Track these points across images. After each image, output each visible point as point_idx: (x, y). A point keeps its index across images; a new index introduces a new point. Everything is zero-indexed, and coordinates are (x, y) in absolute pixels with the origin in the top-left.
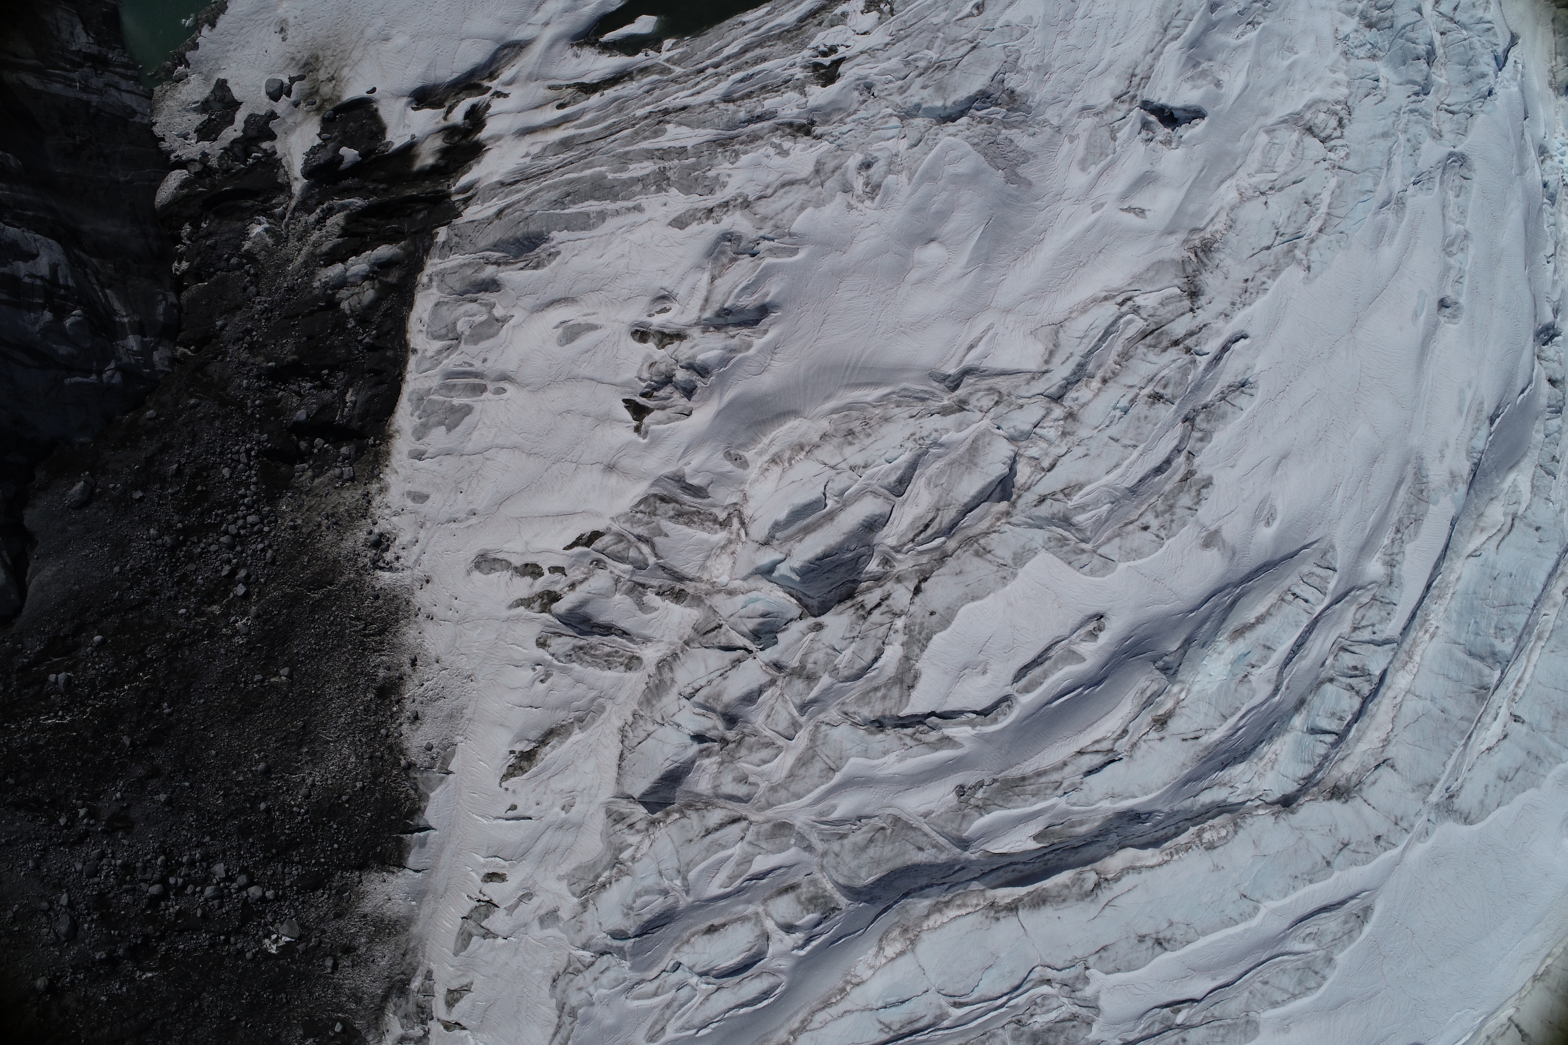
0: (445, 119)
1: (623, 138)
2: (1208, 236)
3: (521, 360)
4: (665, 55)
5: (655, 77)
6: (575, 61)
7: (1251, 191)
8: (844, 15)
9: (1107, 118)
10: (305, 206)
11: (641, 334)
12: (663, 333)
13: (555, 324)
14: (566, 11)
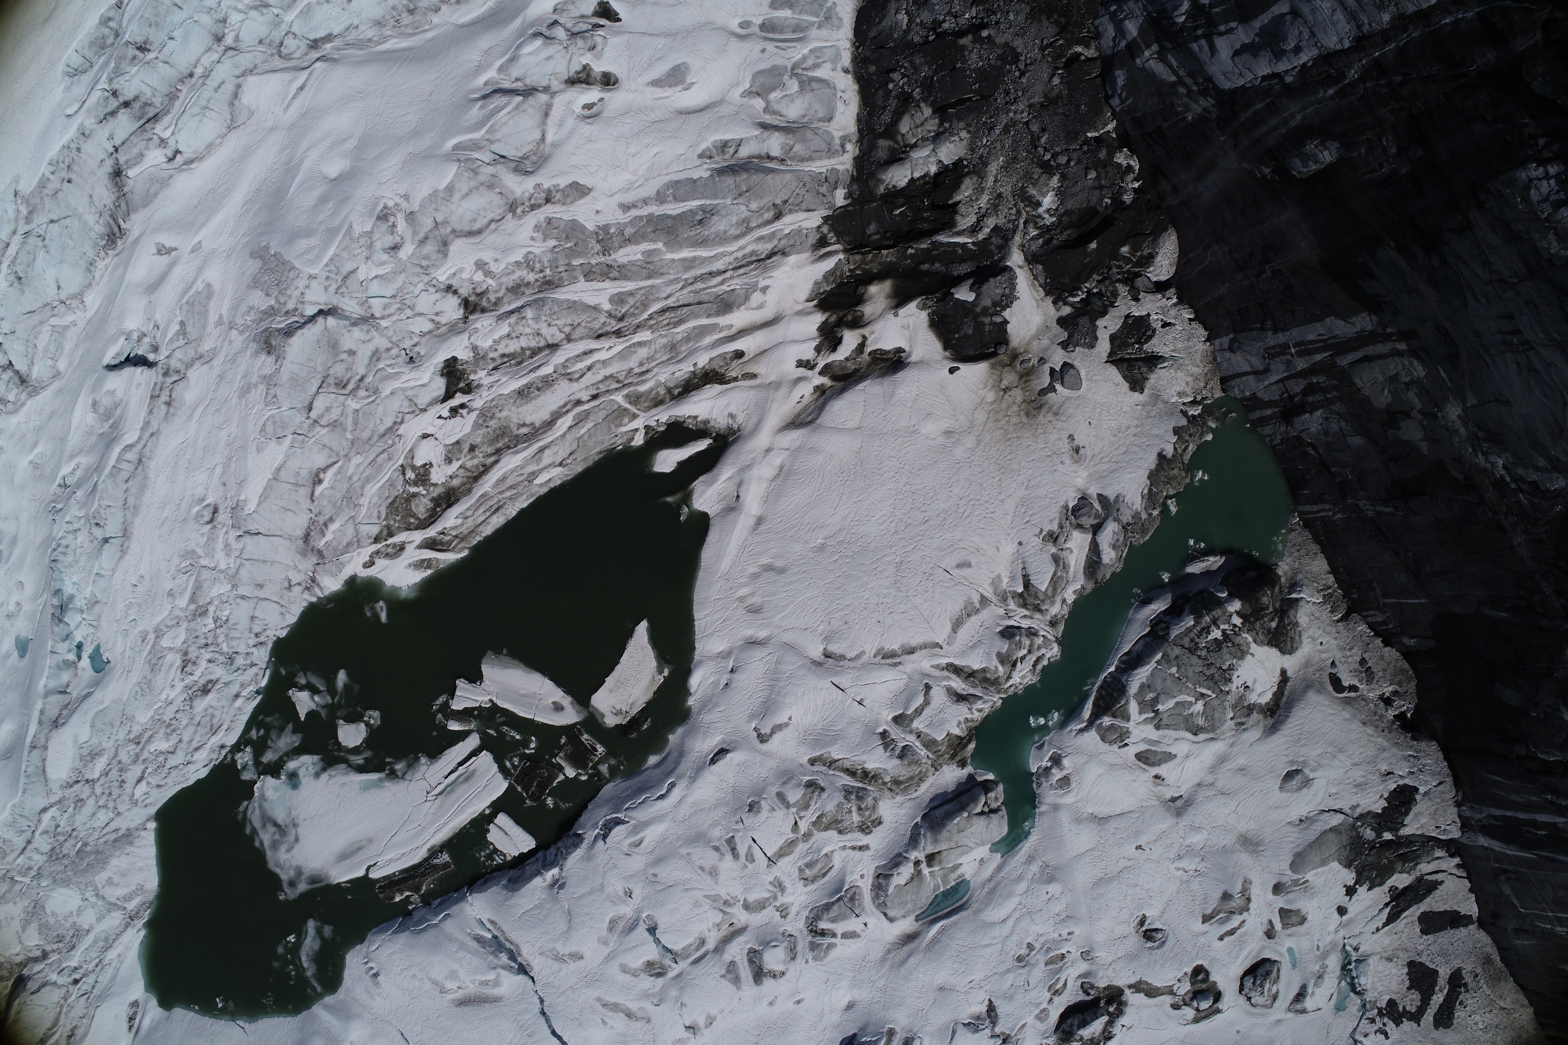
0: (865, 338)
1: (658, 299)
2: (111, 252)
3: (725, 51)
4: (639, 423)
5: (643, 388)
6: (732, 409)
7: (74, 305)
8: (449, 461)
9: (191, 353)
10: (1003, 235)
11: (608, 81)
12: (588, 83)
13: (695, 86)
14: (749, 467)
